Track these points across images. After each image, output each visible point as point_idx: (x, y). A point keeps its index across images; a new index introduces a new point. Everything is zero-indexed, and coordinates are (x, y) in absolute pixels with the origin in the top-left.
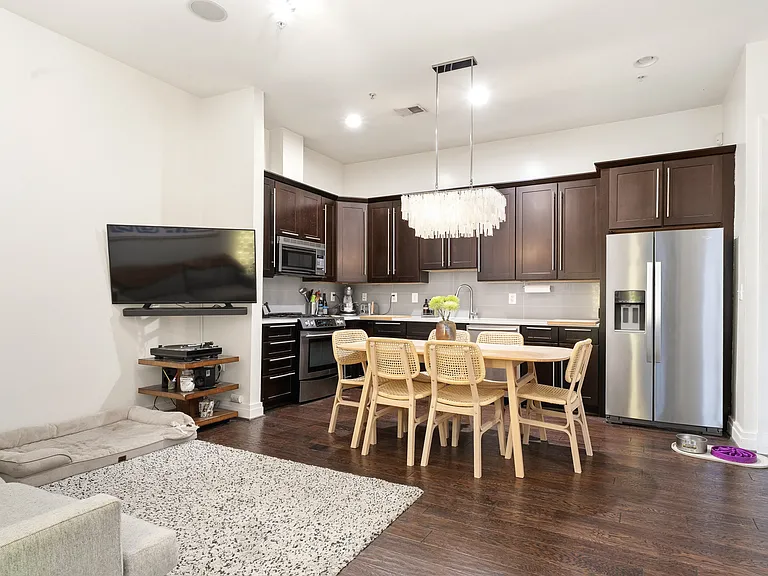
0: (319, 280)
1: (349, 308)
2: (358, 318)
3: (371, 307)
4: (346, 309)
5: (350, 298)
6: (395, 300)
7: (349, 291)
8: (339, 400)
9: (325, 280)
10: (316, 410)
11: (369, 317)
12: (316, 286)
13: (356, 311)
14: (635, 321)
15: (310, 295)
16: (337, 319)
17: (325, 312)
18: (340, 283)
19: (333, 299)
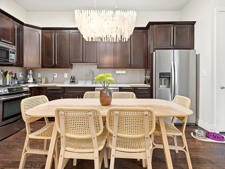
0: (12, 65)
1: (31, 80)
2: (36, 85)
3: (43, 80)
4: (29, 81)
5: (31, 76)
6: (56, 76)
7: (31, 72)
8: (27, 150)
9: (16, 66)
10: (8, 147)
11: (43, 85)
12: (9, 69)
13: (35, 82)
14: (164, 84)
15: (5, 74)
16: (24, 87)
17: (16, 82)
18: (26, 68)
19: (21, 76)
